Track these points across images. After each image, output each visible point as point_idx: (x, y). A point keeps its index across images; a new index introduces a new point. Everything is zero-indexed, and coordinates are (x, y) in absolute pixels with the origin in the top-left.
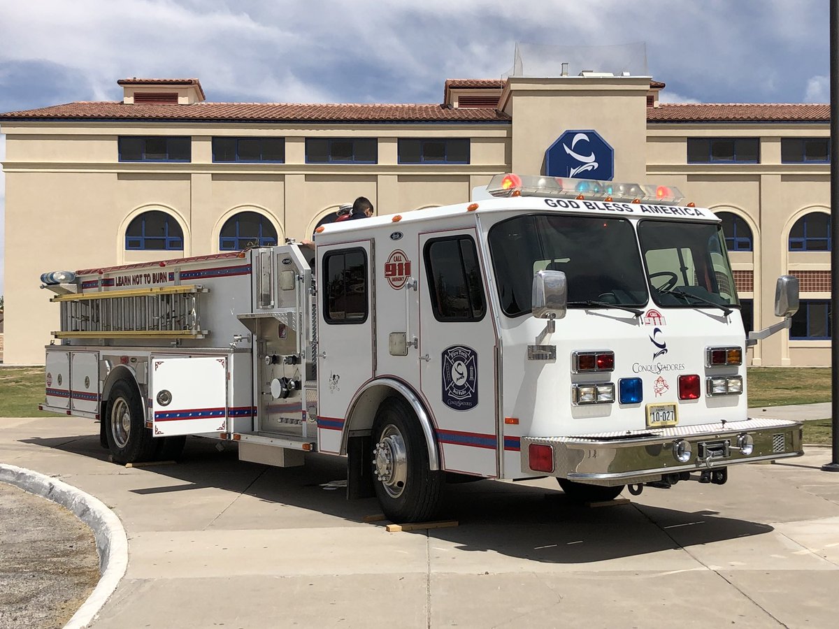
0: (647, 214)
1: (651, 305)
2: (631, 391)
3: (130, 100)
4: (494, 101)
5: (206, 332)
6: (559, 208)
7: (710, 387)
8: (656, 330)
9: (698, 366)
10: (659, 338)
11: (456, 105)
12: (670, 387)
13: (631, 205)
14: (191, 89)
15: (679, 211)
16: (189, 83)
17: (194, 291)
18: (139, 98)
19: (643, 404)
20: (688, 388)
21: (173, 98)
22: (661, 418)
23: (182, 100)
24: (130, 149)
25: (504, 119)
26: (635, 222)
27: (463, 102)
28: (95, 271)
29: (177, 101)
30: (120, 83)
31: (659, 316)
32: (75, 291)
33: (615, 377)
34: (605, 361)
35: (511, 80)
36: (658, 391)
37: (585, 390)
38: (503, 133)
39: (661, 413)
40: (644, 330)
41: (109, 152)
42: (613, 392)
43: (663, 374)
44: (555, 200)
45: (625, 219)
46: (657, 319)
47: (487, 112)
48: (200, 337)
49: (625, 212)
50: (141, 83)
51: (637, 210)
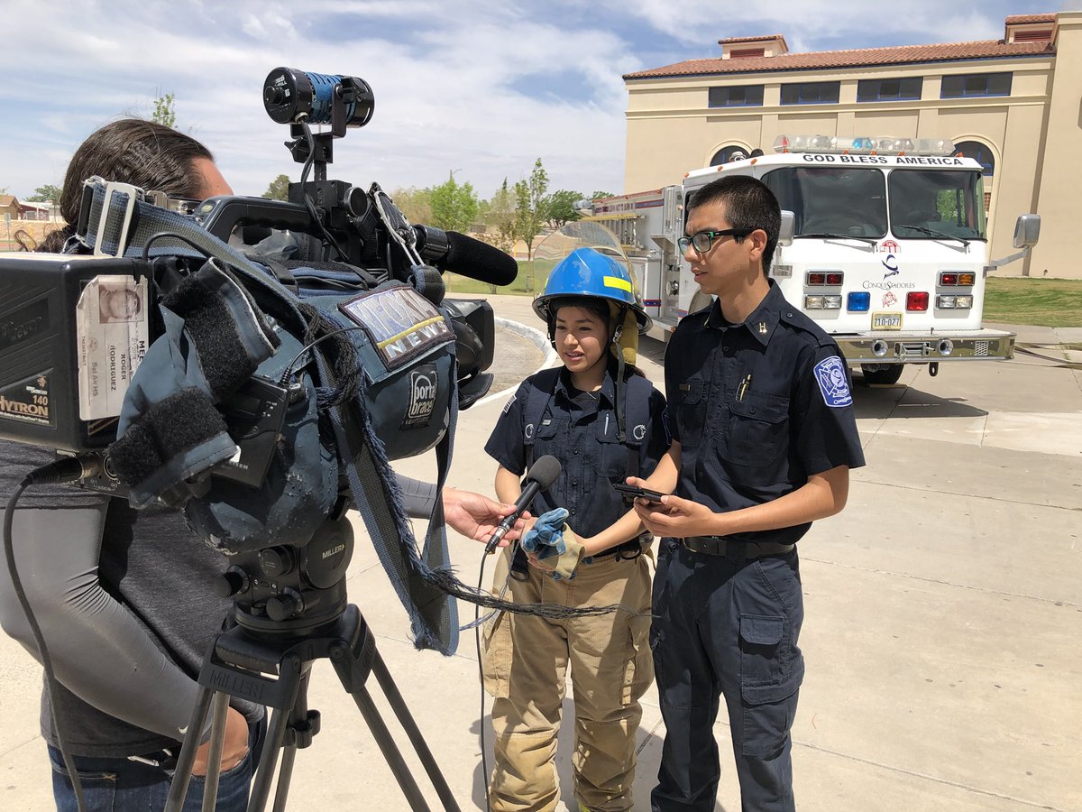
0: (901, 164)
1: (889, 236)
2: (859, 302)
3: (727, 56)
4: (1047, 34)
5: (642, 247)
6: (815, 162)
7: (938, 301)
8: (890, 257)
9: (930, 286)
10: (891, 263)
11: (1011, 40)
12: (899, 301)
13: (887, 158)
14: (776, 44)
15: (937, 161)
16: (774, 39)
17: (635, 217)
18: (734, 54)
19: (870, 311)
20: (917, 302)
21: (760, 52)
22: (887, 324)
23: (767, 54)
24: (719, 97)
25: (1051, 52)
26: (886, 172)
27: (1019, 36)
28: (623, 197)
29: (763, 55)
30: (720, 43)
31: (895, 246)
32: (590, 215)
33: (845, 290)
34: (836, 279)
35: (1058, 16)
36: (886, 303)
37: (814, 299)
38: (1047, 66)
39: (887, 320)
40: (879, 256)
41: (702, 100)
42: (840, 302)
43: (893, 290)
44: (813, 156)
45: (878, 169)
46: (893, 248)
47: (1040, 45)
48: (637, 250)
49: (879, 164)
50: (736, 42)
51: (892, 161)
